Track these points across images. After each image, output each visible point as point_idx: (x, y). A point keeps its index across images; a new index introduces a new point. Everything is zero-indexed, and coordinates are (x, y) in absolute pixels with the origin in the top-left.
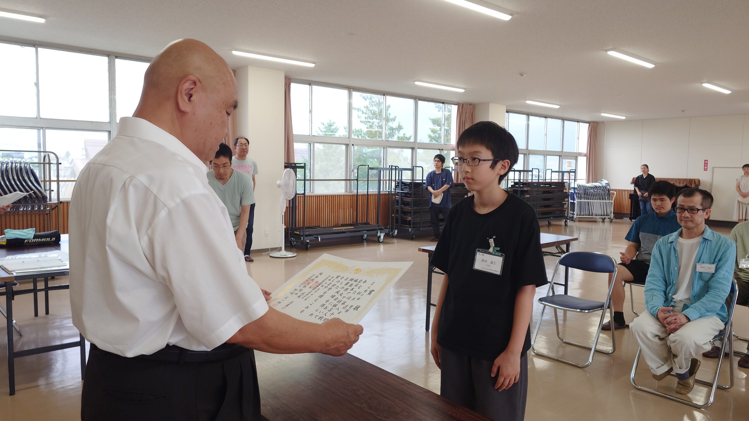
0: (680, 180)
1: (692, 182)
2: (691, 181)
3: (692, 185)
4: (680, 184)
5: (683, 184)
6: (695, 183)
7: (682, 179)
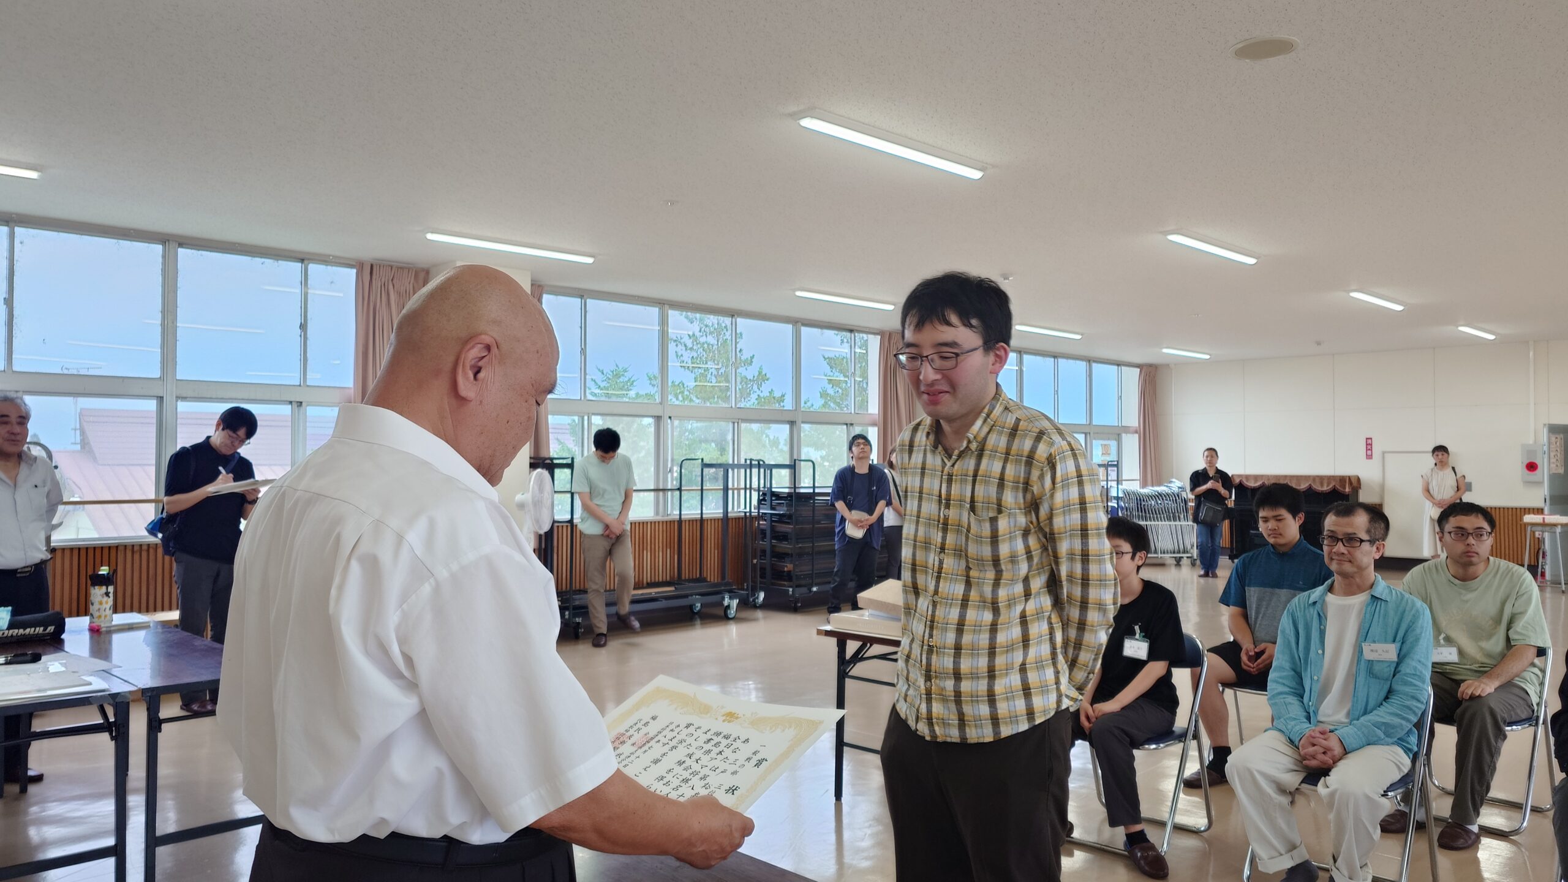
0: (1321, 479)
1: (1345, 482)
2: (1342, 480)
3: (1345, 488)
4: (1322, 485)
5: (1328, 486)
6: (1351, 483)
7: (1325, 476)
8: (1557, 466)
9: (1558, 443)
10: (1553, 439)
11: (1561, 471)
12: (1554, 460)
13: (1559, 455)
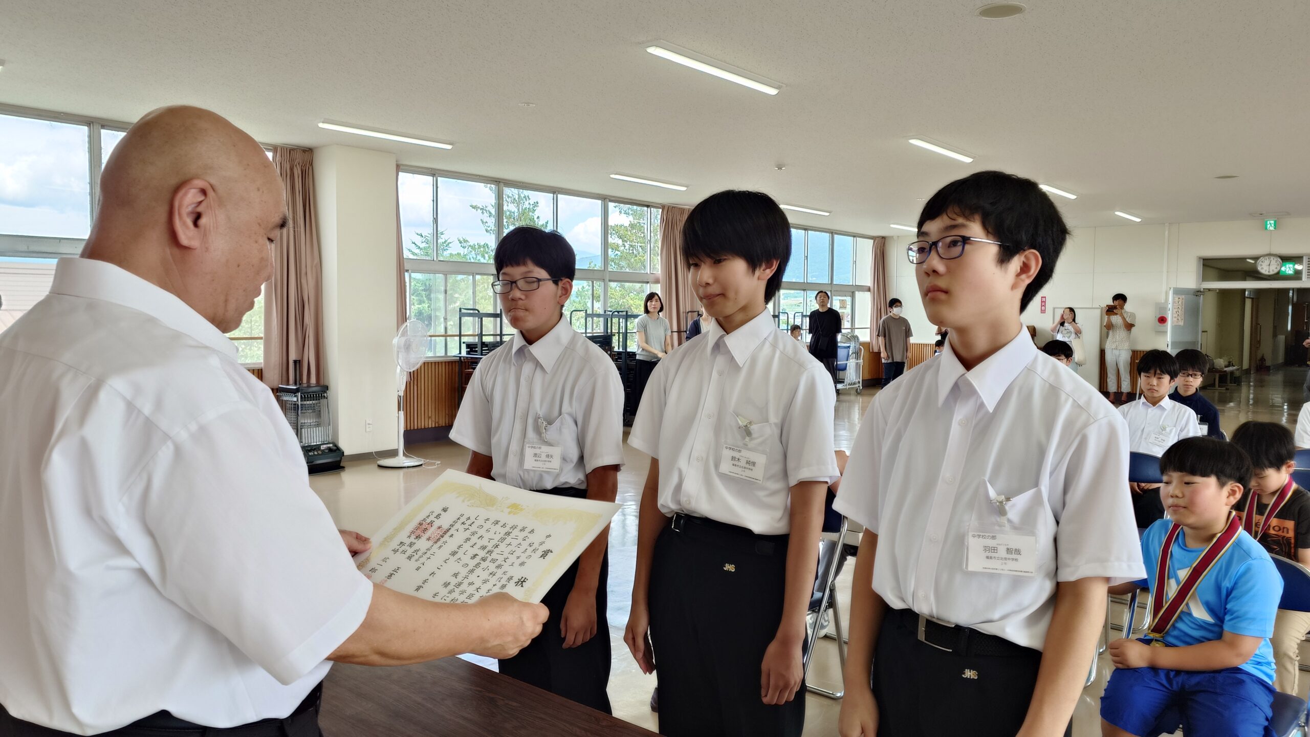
8: (1178, 319)
9: (1180, 303)
10: (1177, 299)
11: (1181, 323)
12: (1176, 315)
13: (1180, 311)
